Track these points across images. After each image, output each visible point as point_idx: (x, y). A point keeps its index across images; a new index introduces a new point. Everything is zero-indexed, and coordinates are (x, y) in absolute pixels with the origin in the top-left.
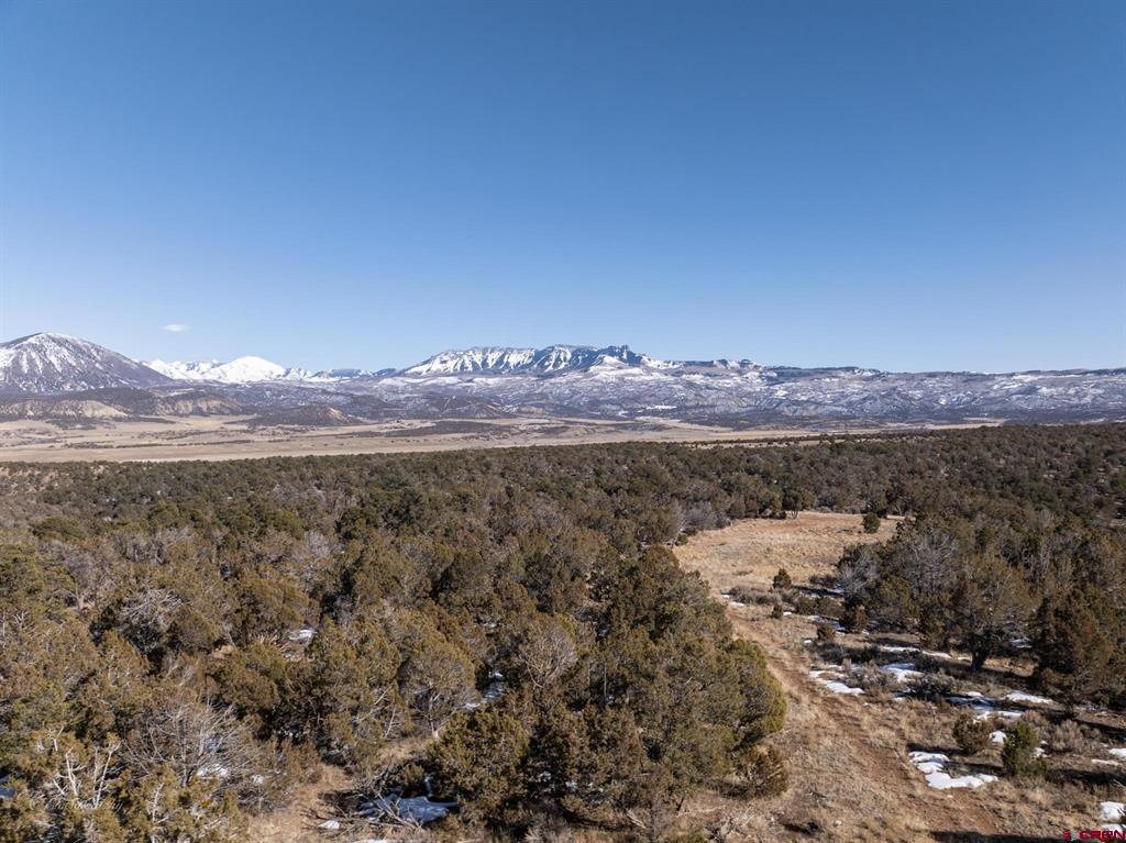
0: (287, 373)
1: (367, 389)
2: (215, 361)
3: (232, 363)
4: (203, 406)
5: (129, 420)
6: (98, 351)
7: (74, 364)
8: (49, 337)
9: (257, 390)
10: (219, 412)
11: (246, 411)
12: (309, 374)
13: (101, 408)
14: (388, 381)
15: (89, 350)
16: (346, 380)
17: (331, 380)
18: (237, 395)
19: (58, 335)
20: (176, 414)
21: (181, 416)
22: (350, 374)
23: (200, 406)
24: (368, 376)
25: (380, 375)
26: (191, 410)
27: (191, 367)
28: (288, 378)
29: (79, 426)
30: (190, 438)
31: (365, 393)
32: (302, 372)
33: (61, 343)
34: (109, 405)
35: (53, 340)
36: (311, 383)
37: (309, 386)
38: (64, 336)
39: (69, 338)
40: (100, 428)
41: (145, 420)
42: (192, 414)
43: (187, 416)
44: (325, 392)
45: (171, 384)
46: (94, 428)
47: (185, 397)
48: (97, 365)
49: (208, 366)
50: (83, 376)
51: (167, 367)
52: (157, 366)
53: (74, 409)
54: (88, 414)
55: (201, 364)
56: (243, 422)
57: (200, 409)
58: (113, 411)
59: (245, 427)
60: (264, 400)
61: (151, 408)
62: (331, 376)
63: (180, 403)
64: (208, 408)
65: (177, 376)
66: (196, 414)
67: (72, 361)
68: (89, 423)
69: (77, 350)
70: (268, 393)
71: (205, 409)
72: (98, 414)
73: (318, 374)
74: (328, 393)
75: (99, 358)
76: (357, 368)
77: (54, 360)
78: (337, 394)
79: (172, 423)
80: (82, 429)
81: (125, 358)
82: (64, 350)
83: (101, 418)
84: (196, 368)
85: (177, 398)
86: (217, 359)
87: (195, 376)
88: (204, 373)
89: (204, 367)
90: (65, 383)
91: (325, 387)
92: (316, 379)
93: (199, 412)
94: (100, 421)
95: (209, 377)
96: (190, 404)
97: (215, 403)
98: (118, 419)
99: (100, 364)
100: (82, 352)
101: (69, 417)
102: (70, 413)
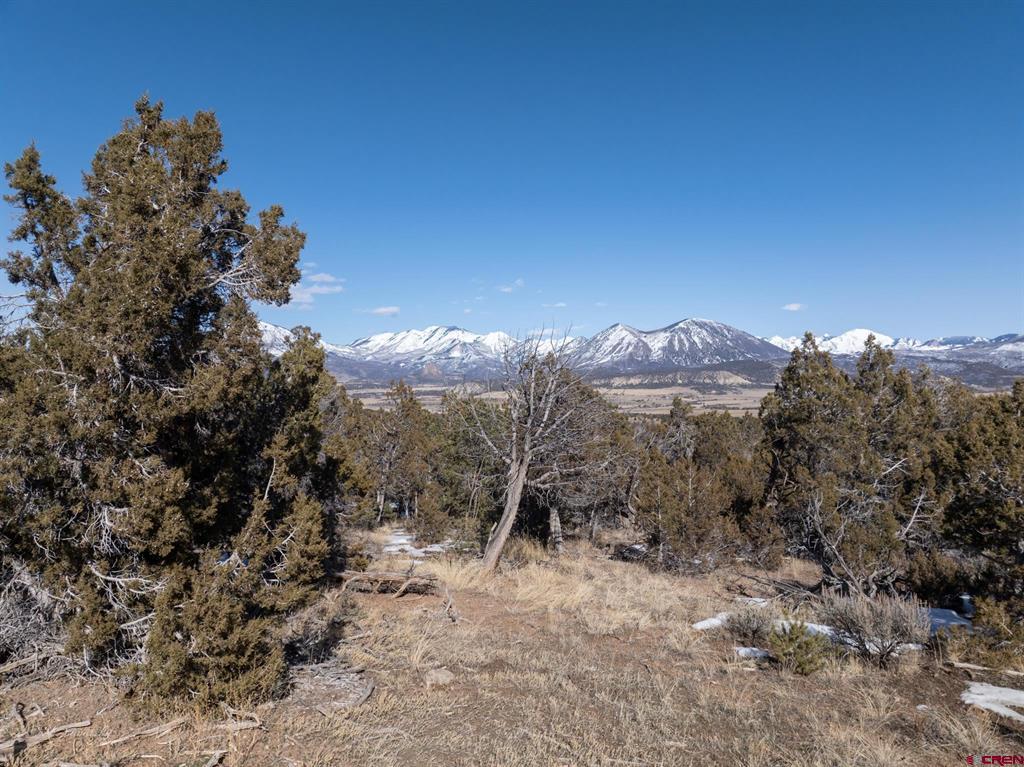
0: (896, 343)
1: (982, 356)
2: (826, 335)
3: (843, 336)
5: (751, 387)
6: (729, 331)
7: (711, 342)
8: (693, 321)
12: (918, 343)
13: (731, 377)
14: (1009, 347)
15: (722, 330)
16: (959, 348)
17: (942, 348)
18: (846, 364)
19: (700, 320)
22: (963, 341)
24: (984, 343)
25: (999, 341)
28: (896, 348)
29: (714, 392)
31: (980, 360)
32: (911, 342)
33: (702, 325)
34: (737, 374)
35: (696, 324)
36: (920, 352)
37: (917, 355)
38: (704, 320)
39: (707, 321)
40: (730, 393)
41: (765, 387)
44: (934, 360)
45: (787, 356)
46: (725, 393)
48: (728, 342)
50: (718, 352)
51: (784, 341)
52: (776, 341)
53: (711, 378)
54: (721, 382)
58: (740, 380)
61: (770, 377)
62: (941, 344)
65: (791, 348)
67: (709, 340)
68: (722, 390)
69: (713, 331)
72: (729, 381)
73: (928, 343)
74: (939, 361)
75: (729, 336)
76: (971, 336)
77: (696, 340)
78: (948, 362)
80: (716, 394)
81: (750, 336)
82: (704, 331)
83: (731, 385)
86: (829, 333)
90: (704, 358)
91: (935, 355)
92: (926, 348)
94: (730, 387)
95: (821, 349)
98: (744, 386)
99: (731, 341)
100: (717, 332)
101: (708, 384)
102: (708, 381)
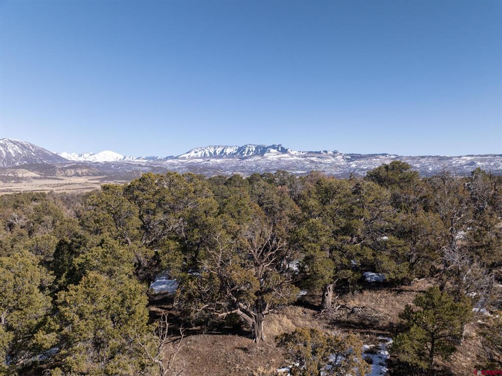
0: (125, 158)
1: (160, 164)
2: (91, 153)
3: (99, 154)
4: (79, 172)
5: (40, 178)
6: (33, 147)
7: (21, 153)
8: (9, 140)
9: (107, 165)
10: (88, 175)
11: (100, 174)
12: (134, 158)
13: (27, 172)
14: (170, 161)
15: (28, 146)
16: (151, 161)
17: (144, 161)
18: (98, 167)
19: (13, 140)
20: (66, 175)
21: (69, 176)
22: (153, 158)
23: (78, 172)
24: (161, 159)
25: (167, 158)
26: (73, 174)
27: (80, 156)
28: (125, 160)
29: (13, 181)
30: (65, 186)
31: (159, 166)
32: (131, 158)
33: (15, 143)
34: (32, 171)
35: (11, 142)
36: (134, 162)
37: (133, 163)
38: (17, 140)
39: (19, 141)
40: (24, 182)
41: (49, 178)
42: (73, 175)
43: (71, 176)
44: (140, 165)
45: (67, 162)
46: (21, 182)
47: (71, 168)
48: (32, 154)
49: (88, 155)
50: (25, 158)
51: (69, 155)
52: (64, 155)
53: (13, 173)
54: (20, 175)
55: (85, 154)
56: (98, 179)
57: (77, 173)
58: (33, 174)
59: (98, 182)
60: (110, 169)
61: (54, 173)
62: (145, 159)
63: (68, 171)
64: (82, 173)
65: (74, 159)
66: (76, 176)
67: (20, 151)
68: (18, 180)
69: (23, 147)
70: (113, 166)
71: (80, 173)
72: (25, 175)
73: (138, 158)
74: (142, 166)
75: (33, 150)
76: (156, 156)
77: (11, 151)
78: (146, 166)
79: (62, 180)
80: (14, 183)
81: (46, 151)
82: (16, 146)
83: (26, 178)
84: (83, 156)
85: (67, 168)
87: (81, 159)
88: (88, 158)
89: (86, 155)
90: (16, 162)
91: (140, 164)
92: (137, 160)
93: (77, 175)
94: (26, 179)
95: (88, 160)
96: (73, 171)
97: (85, 170)
98: (35, 178)
99: (34, 153)
100: (26, 148)
101: (9, 177)
102: (11, 175)
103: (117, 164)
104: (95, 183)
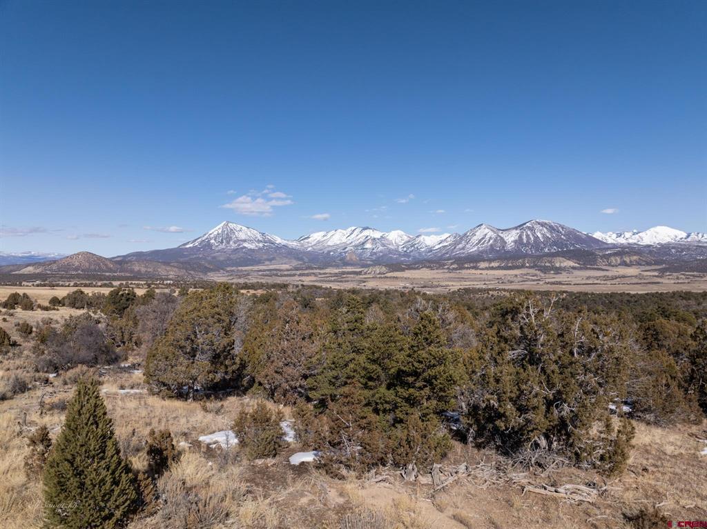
0: (688, 236)
2: (635, 231)
3: (647, 231)
4: (627, 259)
5: (580, 269)
6: (563, 228)
7: (550, 236)
8: (537, 222)
9: (665, 249)
10: (638, 264)
11: (657, 263)
13: (565, 261)
15: (558, 228)
18: (651, 252)
19: (541, 221)
20: (610, 265)
21: (613, 266)
23: (625, 259)
26: (619, 262)
27: (619, 235)
28: (689, 240)
29: (552, 272)
30: (618, 280)
32: (700, 235)
33: (543, 225)
34: (569, 260)
35: (539, 224)
37: (705, 245)
38: (544, 221)
39: (547, 221)
40: (564, 274)
41: (590, 269)
42: (620, 265)
43: (616, 266)
45: (606, 246)
46: (561, 273)
47: (615, 254)
48: (562, 237)
49: (631, 234)
50: (555, 243)
51: (604, 236)
52: (598, 235)
53: (550, 262)
54: (558, 265)
55: (626, 233)
56: (655, 270)
57: (625, 261)
58: (571, 264)
59: (656, 274)
60: (669, 255)
61: (594, 261)
63: (612, 259)
64: (631, 261)
65: (610, 241)
66: (623, 265)
67: (548, 235)
68: (558, 270)
69: (552, 229)
70: (673, 250)
71: (628, 261)
72: (563, 265)
75: (563, 232)
77: (539, 235)
79: (607, 270)
80: (554, 274)
81: (578, 232)
82: (544, 229)
83: (564, 268)
84: (623, 236)
85: (610, 255)
86: (637, 230)
87: (621, 241)
88: (628, 238)
89: (628, 235)
90: (545, 248)
93: (624, 264)
95: (631, 241)
96: (618, 259)
97: (635, 258)
98: (574, 268)
99: (564, 236)
100: (554, 230)
101: (547, 267)
102: (547, 264)
103: (680, 248)
104: (654, 276)
